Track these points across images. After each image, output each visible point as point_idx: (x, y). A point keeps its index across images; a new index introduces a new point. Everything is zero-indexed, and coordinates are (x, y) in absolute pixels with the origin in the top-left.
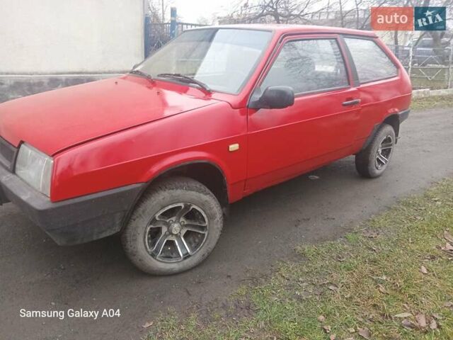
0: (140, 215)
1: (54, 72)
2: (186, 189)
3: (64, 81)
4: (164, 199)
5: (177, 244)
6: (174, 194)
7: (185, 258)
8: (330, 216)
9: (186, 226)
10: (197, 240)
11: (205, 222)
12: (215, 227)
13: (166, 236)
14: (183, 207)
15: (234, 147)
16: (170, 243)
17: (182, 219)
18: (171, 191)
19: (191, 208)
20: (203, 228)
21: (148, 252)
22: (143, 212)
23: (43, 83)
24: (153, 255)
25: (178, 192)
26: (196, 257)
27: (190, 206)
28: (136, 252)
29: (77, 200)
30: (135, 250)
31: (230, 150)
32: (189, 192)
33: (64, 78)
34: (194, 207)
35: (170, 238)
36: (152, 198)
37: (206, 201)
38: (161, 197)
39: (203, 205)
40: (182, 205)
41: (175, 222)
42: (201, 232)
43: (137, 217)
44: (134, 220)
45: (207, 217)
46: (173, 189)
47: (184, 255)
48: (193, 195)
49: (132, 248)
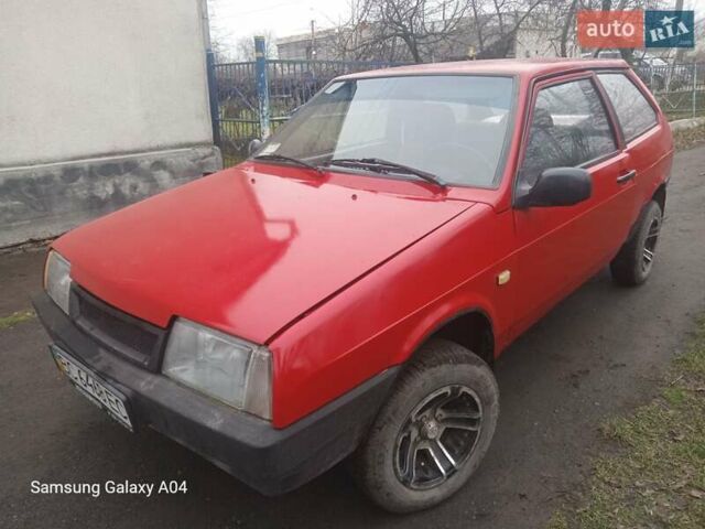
0: (390, 419)
1: (70, 156)
2: (454, 363)
3: (87, 169)
4: (423, 385)
5: (432, 454)
6: (438, 374)
7: (449, 477)
8: (618, 361)
9: (444, 421)
10: (462, 443)
11: (477, 410)
12: (492, 416)
13: (416, 443)
14: (449, 392)
15: (504, 277)
16: (423, 454)
17: (439, 411)
18: (433, 369)
19: (461, 392)
20: (473, 422)
21: (398, 478)
22: (394, 413)
23: (52, 176)
24: (405, 483)
25: (443, 370)
26: (465, 472)
27: (459, 388)
28: (384, 481)
29: (314, 417)
30: (380, 480)
31: (500, 283)
32: (459, 365)
33: (86, 166)
34: (465, 389)
35: (423, 446)
36: (407, 388)
37: (482, 376)
38: (419, 384)
39: (477, 384)
40: (447, 390)
41: (429, 420)
42: (470, 429)
43: (385, 423)
44: (380, 429)
45: (482, 402)
46: (435, 366)
47: (446, 471)
48: (464, 370)
49: (377, 477)
